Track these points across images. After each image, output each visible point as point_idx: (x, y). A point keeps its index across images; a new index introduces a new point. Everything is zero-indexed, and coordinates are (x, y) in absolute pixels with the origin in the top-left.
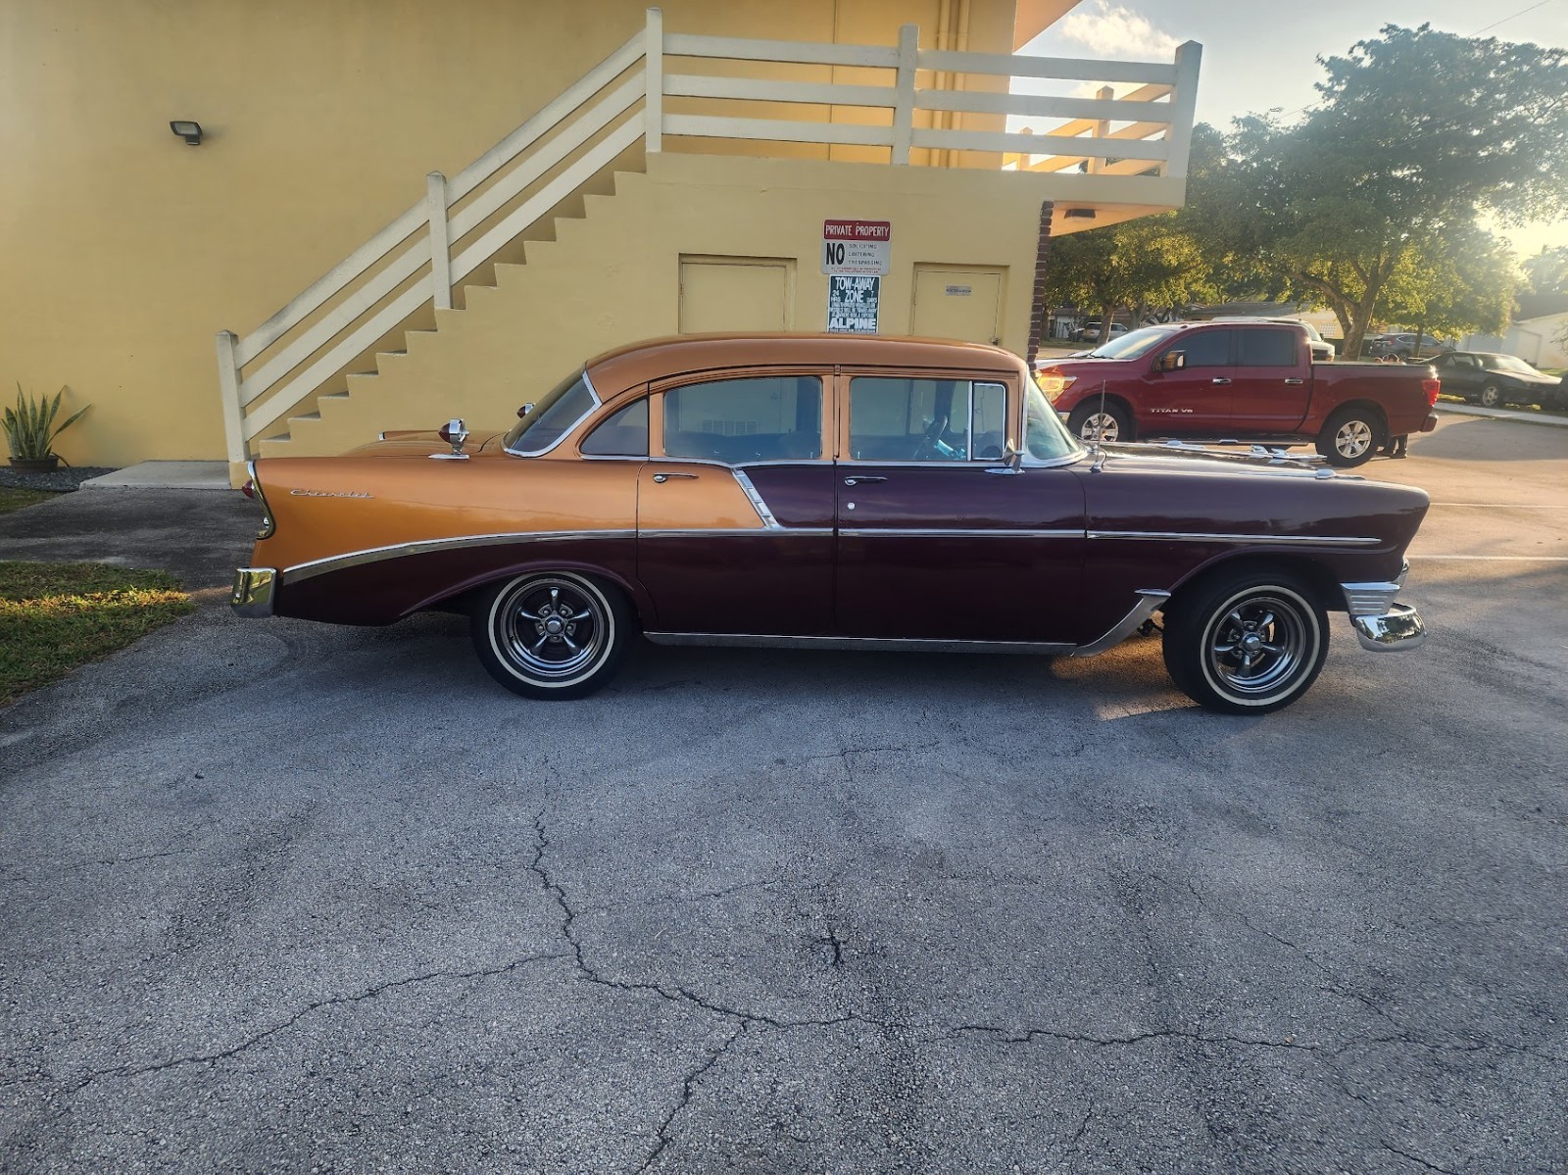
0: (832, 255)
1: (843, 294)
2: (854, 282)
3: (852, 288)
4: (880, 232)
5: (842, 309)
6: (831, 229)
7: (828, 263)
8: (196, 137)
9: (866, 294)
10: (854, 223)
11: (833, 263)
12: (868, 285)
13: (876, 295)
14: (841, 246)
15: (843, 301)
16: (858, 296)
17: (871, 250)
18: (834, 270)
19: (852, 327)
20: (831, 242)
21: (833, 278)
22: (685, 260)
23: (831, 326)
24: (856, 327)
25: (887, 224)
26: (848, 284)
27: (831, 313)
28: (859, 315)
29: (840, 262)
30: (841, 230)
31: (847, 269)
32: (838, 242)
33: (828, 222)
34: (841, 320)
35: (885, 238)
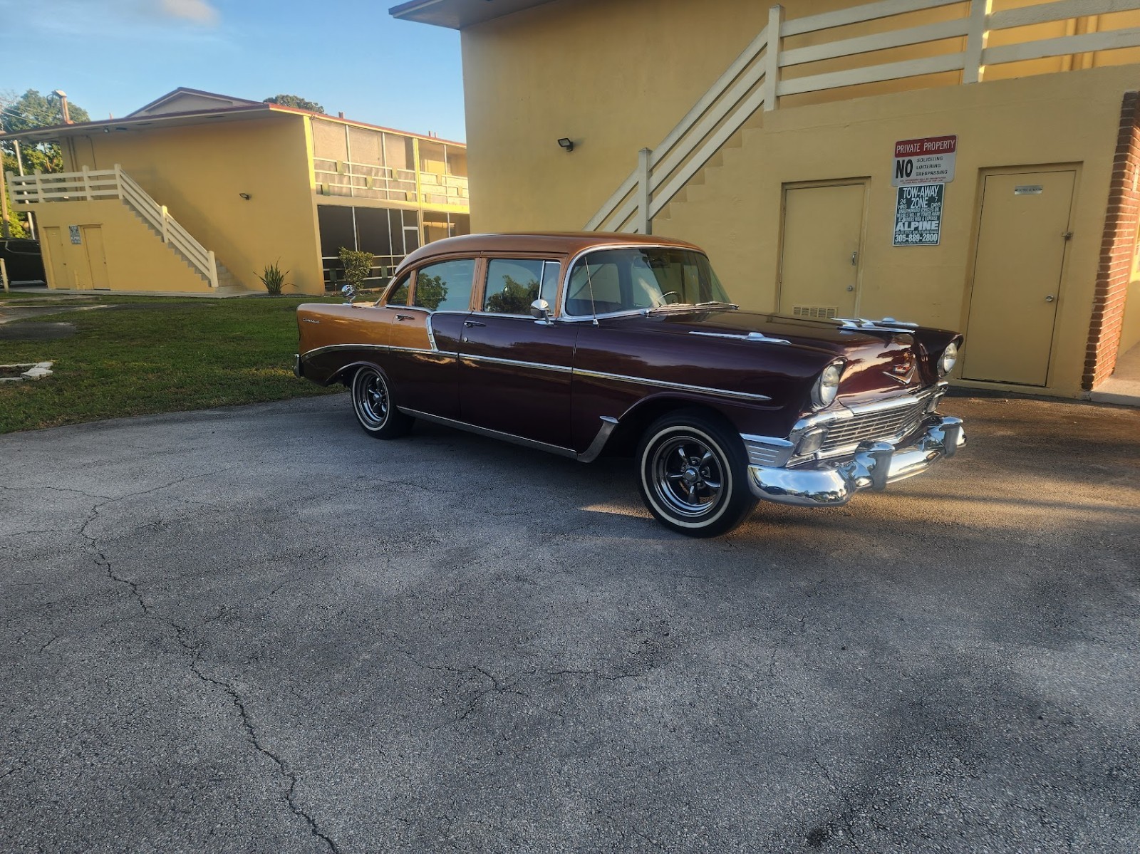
0: (902, 170)
1: (909, 202)
2: (920, 190)
3: (918, 196)
4: (946, 144)
5: (908, 215)
6: (901, 148)
7: (897, 177)
8: (571, 146)
9: (931, 200)
10: (922, 141)
11: (902, 176)
12: (932, 192)
13: (939, 200)
14: (910, 162)
15: (909, 207)
16: (924, 203)
17: (937, 162)
18: (903, 183)
19: (916, 229)
20: (901, 159)
21: (901, 189)
22: (787, 187)
23: (898, 229)
24: (920, 229)
25: (953, 138)
26: (914, 192)
27: (897, 219)
28: (923, 218)
29: (908, 175)
30: (911, 148)
31: (914, 181)
32: (906, 159)
33: (898, 143)
34: (906, 224)
35: (951, 150)
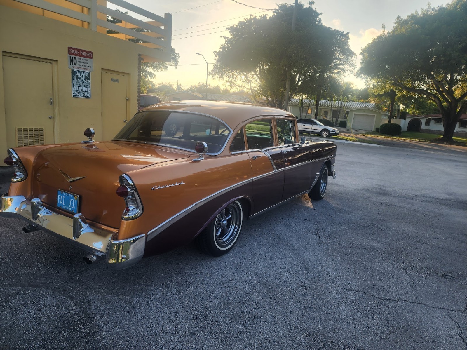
0: (72, 61)
1: (77, 77)
2: (81, 73)
3: (81, 75)
4: (89, 55)
5: (77, 83)
6: (71, 50)
7: (70, 64)
9: (86, 78)
10: (79, 50)
11: (72, 64)
12: (86, 75)
13: (89, 79)
14: (75, 58)
15: (77, 80)
16: (83, 79)
17: (86, 62)
18: (72, 67)
19: (82, 90)
20: (71, 56)
21: (73, 70)
22: (5, 54)
23: (74, 90)
24: (83, 90)
25: (91, 53)
26: (79, 73)
27: (73, 84)
28: (84, 86)
29: (75, 64)
30: (75, 52)
31: (78, 68)
32: (74, 56)
33: (69, 48)
34: (77, 87)
35: (91, 58)
